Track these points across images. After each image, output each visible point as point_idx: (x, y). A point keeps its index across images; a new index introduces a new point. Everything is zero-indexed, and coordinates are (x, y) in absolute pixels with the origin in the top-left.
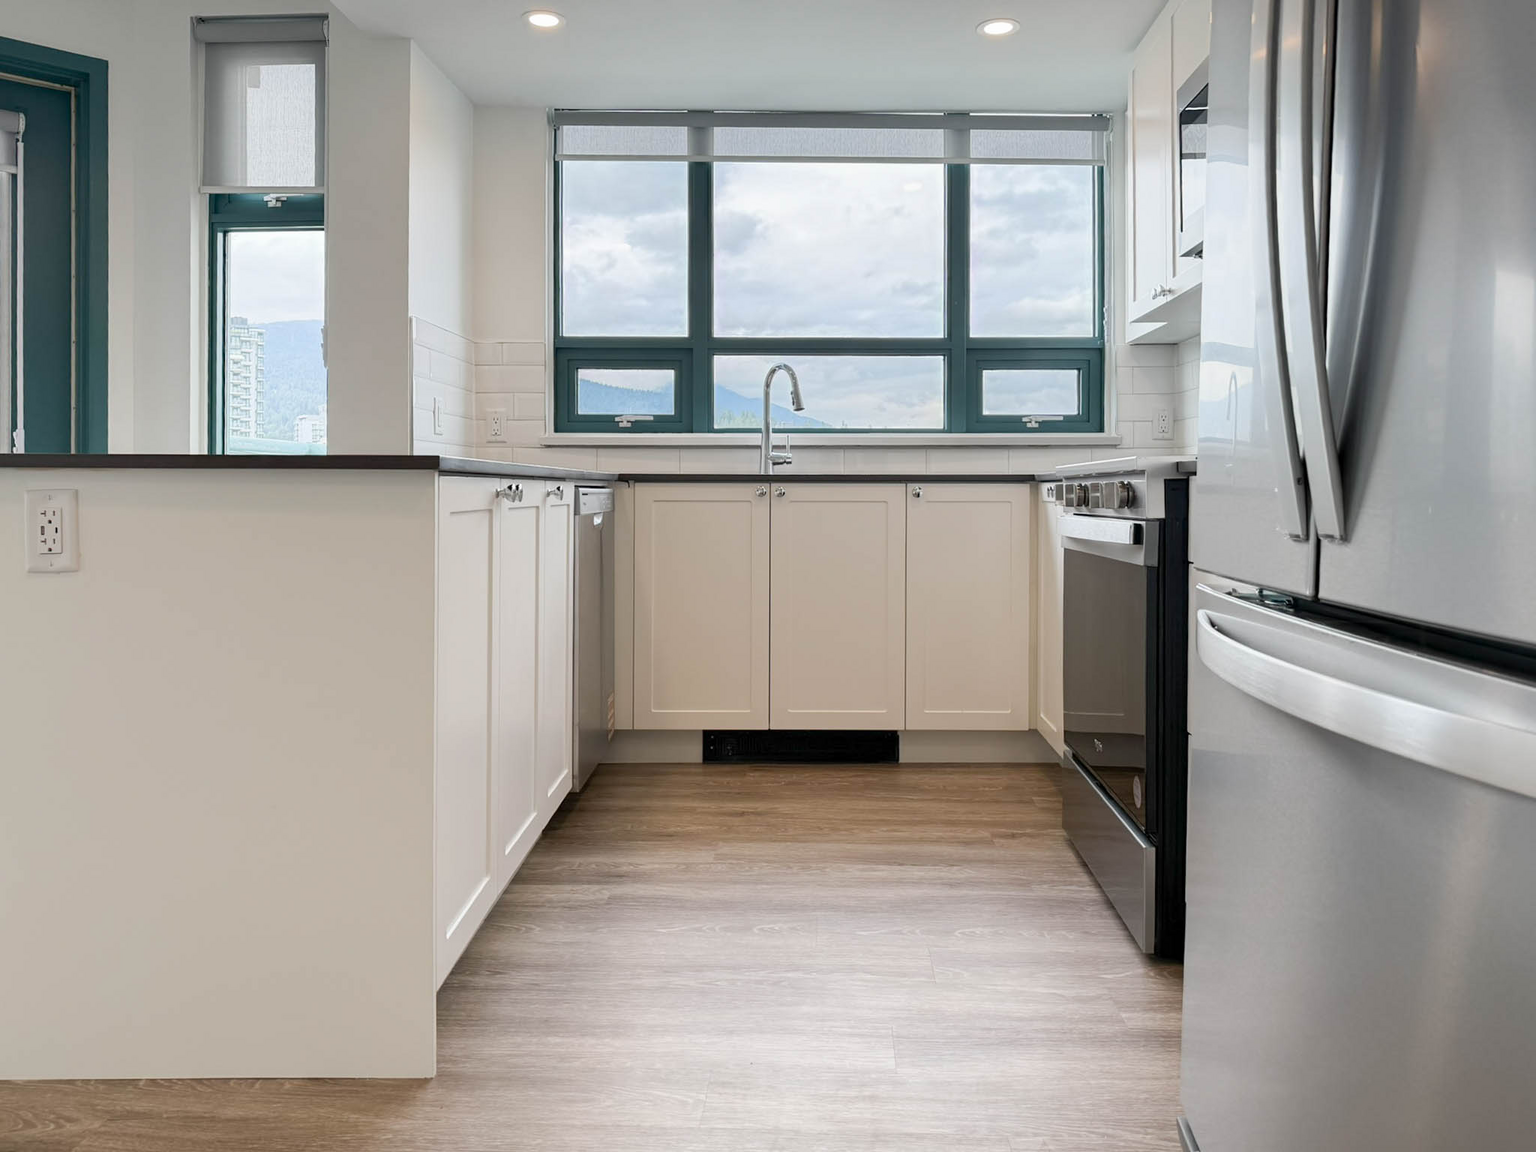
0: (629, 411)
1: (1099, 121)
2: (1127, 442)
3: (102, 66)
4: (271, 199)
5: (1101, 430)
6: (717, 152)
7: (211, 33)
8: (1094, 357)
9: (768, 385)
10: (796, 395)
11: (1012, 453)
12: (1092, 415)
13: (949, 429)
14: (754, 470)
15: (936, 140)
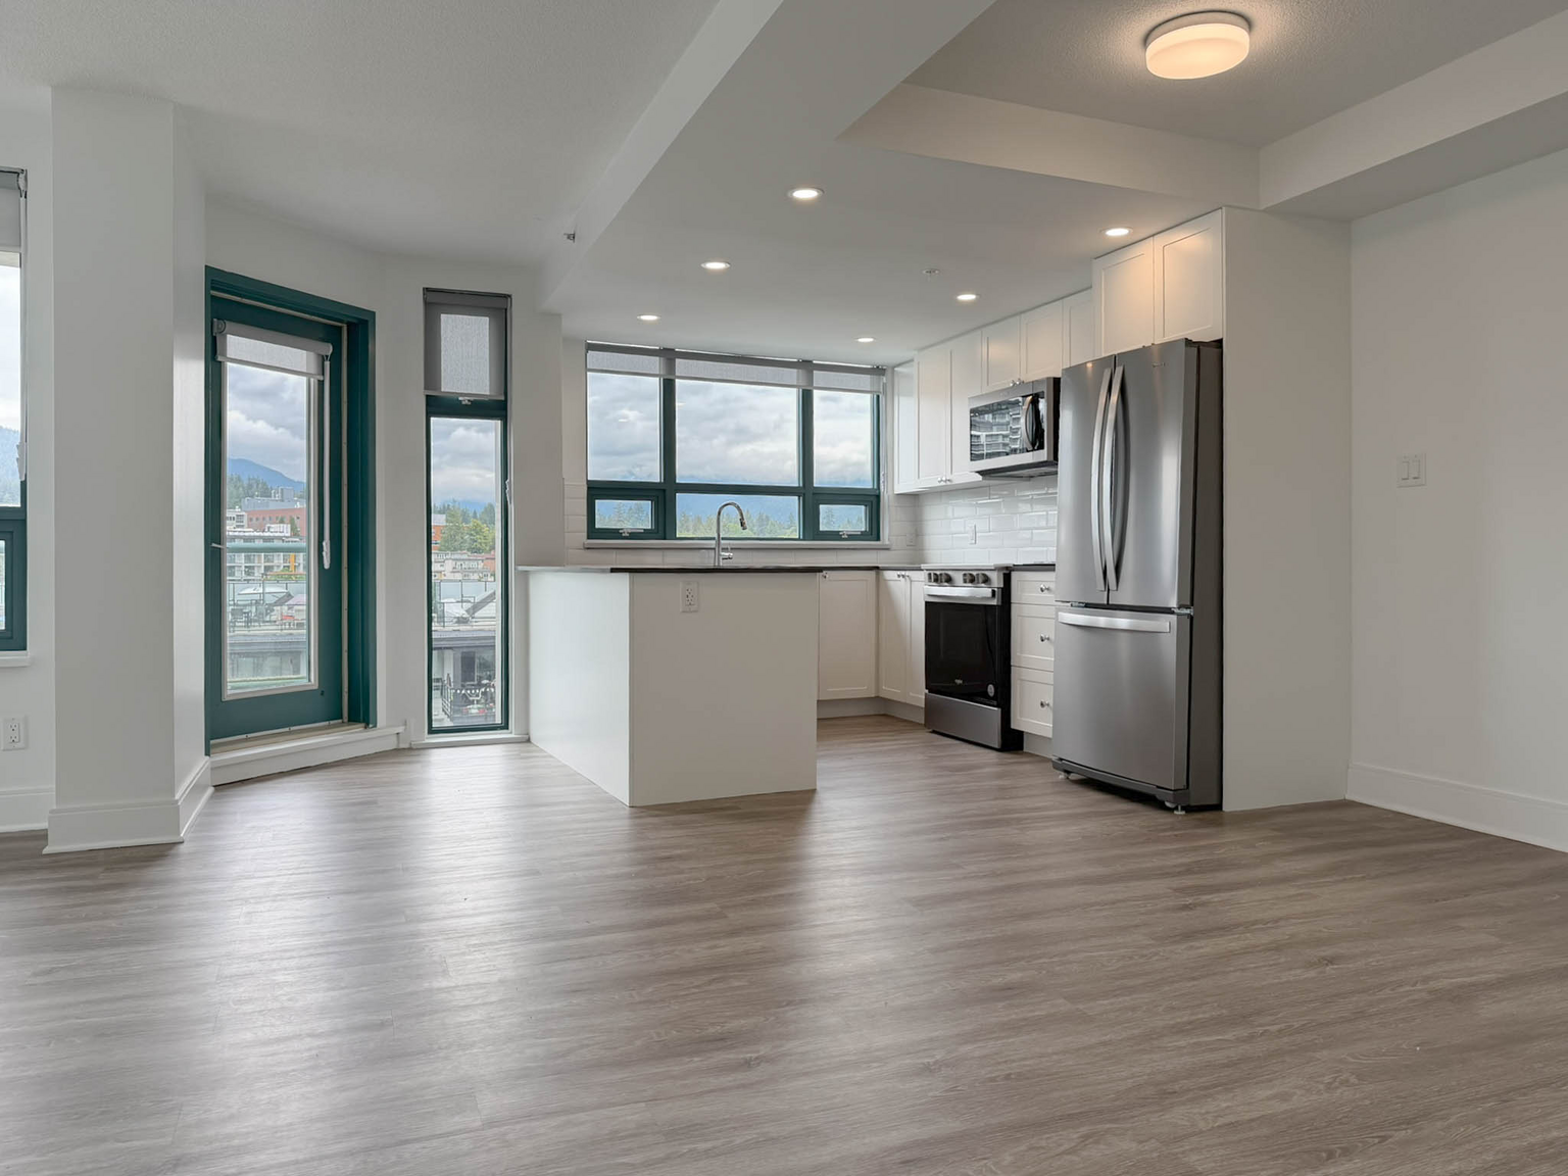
0: (627, 525)
1: (878, 371)
2: (894, 547)
3: (373, 314)
4: (465, 400)
5: (878, 539)
6: (677, 374)
7: (432, 297)
8: (874, 500)
9: (719, 513)
10: (742, 519)
11: (839, 552)
12: (874, 531)
13: (804, 539)
14: (710, 564)
15: (792, 375)
